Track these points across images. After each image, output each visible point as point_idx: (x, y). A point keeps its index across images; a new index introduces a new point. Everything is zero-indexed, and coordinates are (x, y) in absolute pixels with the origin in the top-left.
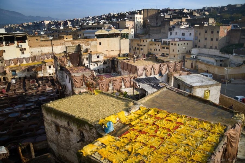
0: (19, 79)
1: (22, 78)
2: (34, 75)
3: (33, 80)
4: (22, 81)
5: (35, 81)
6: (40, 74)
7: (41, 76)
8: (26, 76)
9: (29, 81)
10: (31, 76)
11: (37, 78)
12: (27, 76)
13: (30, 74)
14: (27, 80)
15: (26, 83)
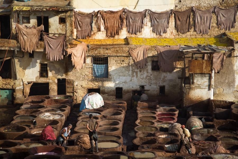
0: (113, 98)
1: (128, 92)
2: (174, 86)
3: (168, 108)
4: (125, 104)
5: (177, 113)
6: (199, 87)
7: (205, 98)
8: (143, 87)
9: (153, 109)
10: (162, 88)
11: (186, 103)
12: (146, 88)
13: (162, 84)
14: (145, 104)
15: (140, 116)
